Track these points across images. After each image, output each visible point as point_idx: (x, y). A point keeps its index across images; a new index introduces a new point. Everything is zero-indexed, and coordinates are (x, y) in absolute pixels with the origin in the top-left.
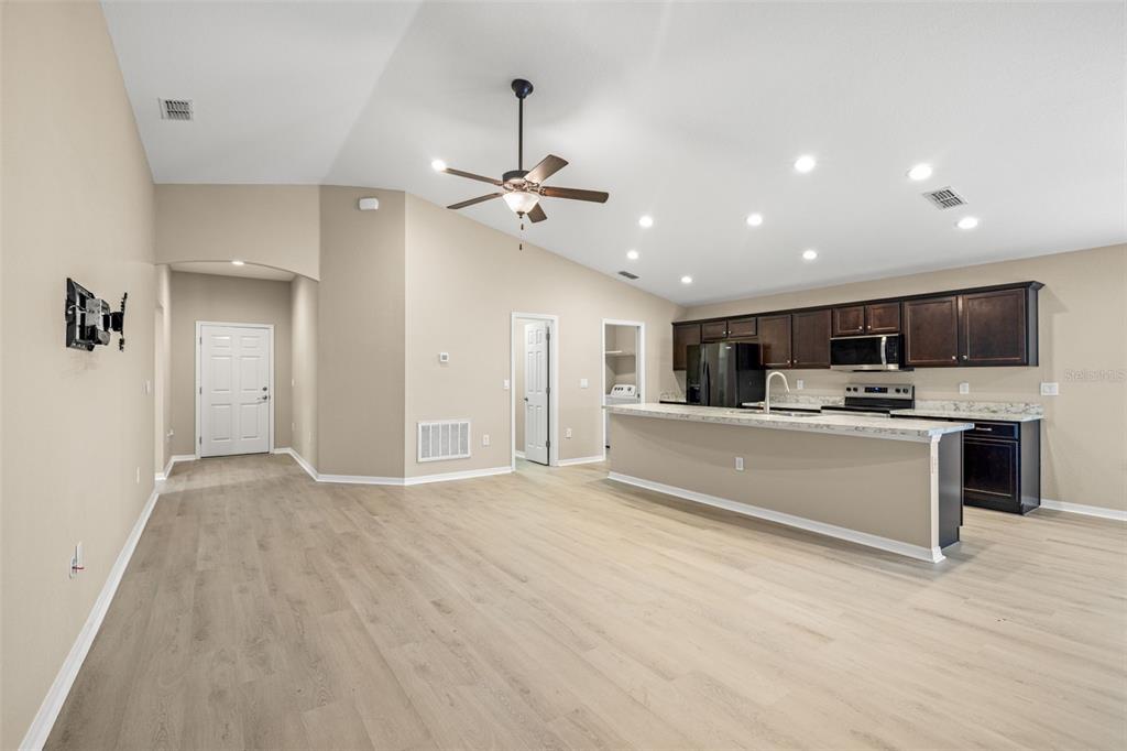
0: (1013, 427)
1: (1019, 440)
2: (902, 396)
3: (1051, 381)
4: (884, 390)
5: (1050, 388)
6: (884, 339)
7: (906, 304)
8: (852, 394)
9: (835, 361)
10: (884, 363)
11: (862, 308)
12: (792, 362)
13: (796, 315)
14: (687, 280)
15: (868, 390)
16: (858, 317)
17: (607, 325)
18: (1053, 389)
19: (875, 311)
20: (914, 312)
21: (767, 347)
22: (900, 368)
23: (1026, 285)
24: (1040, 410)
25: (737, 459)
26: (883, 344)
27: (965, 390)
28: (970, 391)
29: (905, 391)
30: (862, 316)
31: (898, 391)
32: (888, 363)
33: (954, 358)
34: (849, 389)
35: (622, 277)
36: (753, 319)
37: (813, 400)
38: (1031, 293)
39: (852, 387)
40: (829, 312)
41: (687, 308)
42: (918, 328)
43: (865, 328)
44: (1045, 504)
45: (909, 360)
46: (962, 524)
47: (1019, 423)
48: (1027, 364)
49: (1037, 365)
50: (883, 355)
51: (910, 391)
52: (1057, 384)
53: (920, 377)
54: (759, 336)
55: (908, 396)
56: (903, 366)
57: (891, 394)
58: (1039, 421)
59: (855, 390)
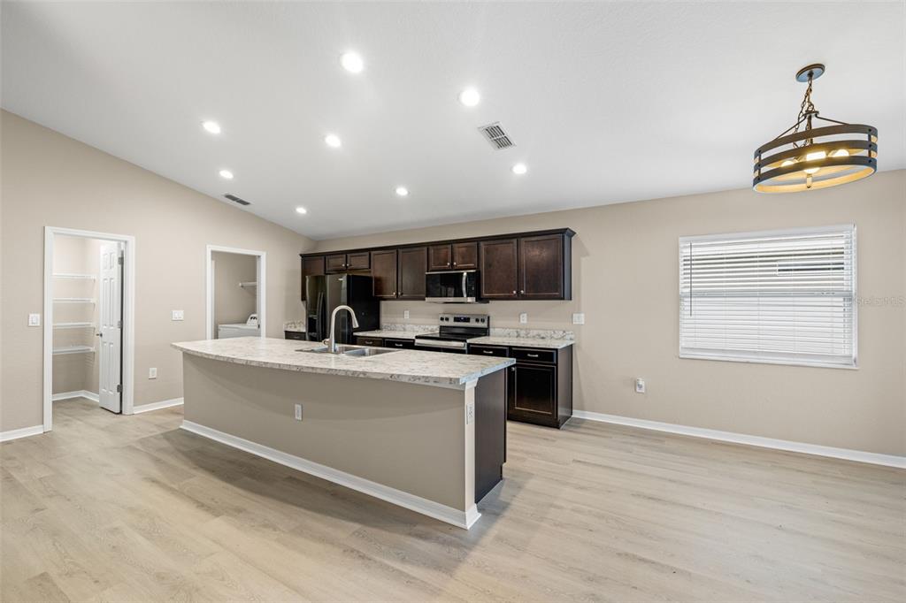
0: (552, 353)
1: (557, 365)
2: (480, 325)
3: (579, 313)
4: (467, 320)
5: (579, 317)
6: (465, 274)
7: (482, 244)
8: (445, 323)
9: (429, 294)
10: (465, 296)
11: (450, 246)
12: (397, 294)
13: (400, 251)
14: (301, 211)
15: (457, 320)
16: (447, 255)
17: (213, 252)
18: (580, 319)
19: (459, 249)
20: (487, 251)
21: (378, 280)
22: (477, 300)
23: (563, 231)
24: (573, 336)
25: (297, 406)
26: (464, 279)
27: (524, 319)
28: (528, 320)
29: (483, 321)
30: (450, 253)
31: (477, 320)
32: (468, 296)
33: (515, 292)
34: (442, 319)
35: (230, 201)
36: (367, 253)
37: (416, 328)
38: (566, 238)
39: (445, 316)
40: (425, 249)
41: (317, 241)
42: (490, 266)
43: (452, 264)
44: (576, 414)
45: (485, 295)
46: (505, 461)
47: (557, 350)
48: (563, 299)
49: (571, 299)
50: (464, 289)
51: (486, 321)
52: (583, 315)
53: (494, 309)
54: (372, 270)
55: (484, 325)
56: (480, 299)
57: (472, 324)
58: (572, 345)
59: (447, 319)
